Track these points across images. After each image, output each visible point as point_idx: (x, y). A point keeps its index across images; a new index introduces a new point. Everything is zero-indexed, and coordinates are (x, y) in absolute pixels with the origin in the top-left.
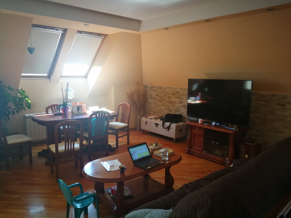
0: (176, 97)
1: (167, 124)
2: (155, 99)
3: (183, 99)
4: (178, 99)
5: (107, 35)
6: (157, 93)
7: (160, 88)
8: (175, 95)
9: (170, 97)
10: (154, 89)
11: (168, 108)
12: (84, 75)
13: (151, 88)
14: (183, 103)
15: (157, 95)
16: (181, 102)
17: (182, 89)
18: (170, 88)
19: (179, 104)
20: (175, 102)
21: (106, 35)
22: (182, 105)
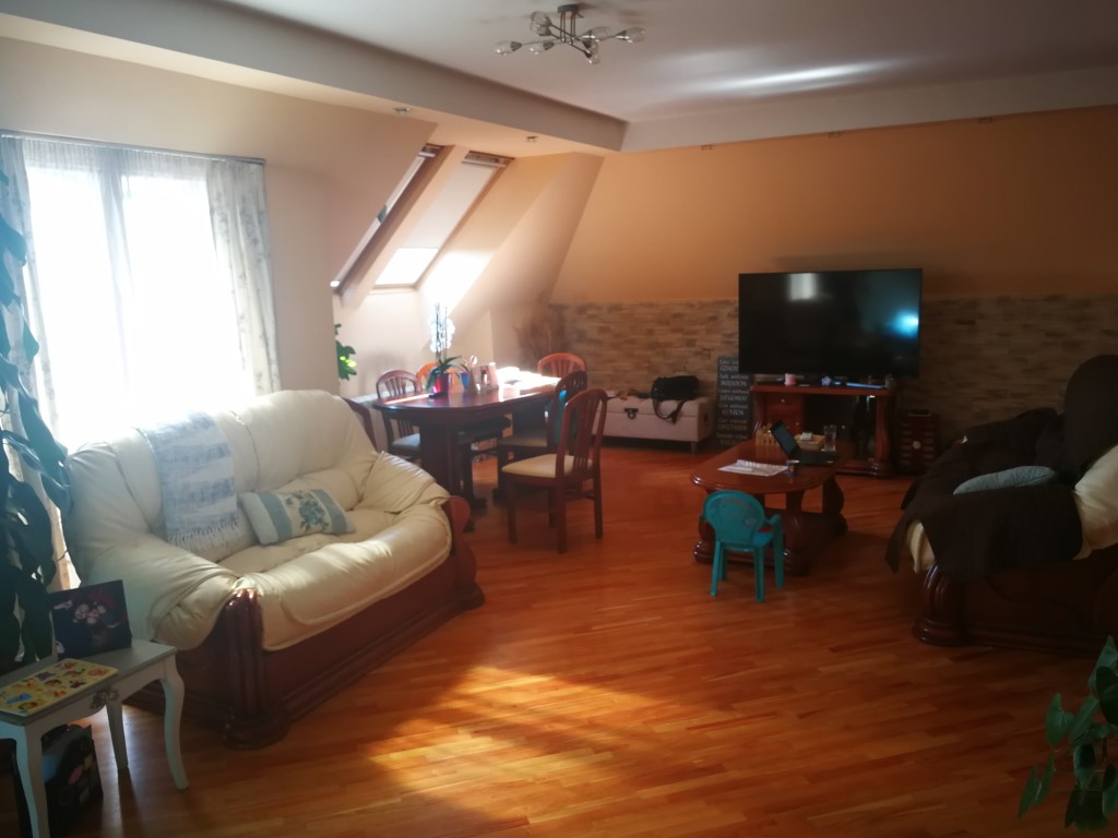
0: (674, 331)
1: (669, 406)
2: (598, 342)
3: (695, 333)
4: (679, 336)
5: (513, 159)
6: (602, 325)
7: (615, 308)
8: (668, 323)
9: (650, 332)
10: (590, 312)
11: (647, 365)
12: (413, 281)
13: (582, 310)
14: (697, 343)
15: (603, 330)
16: (690, 343)
17: (692, 306)
18: (650, 305)
19: (683, 349)
20: (668, 345)
21: (509, 160)
22: (693, 349)
